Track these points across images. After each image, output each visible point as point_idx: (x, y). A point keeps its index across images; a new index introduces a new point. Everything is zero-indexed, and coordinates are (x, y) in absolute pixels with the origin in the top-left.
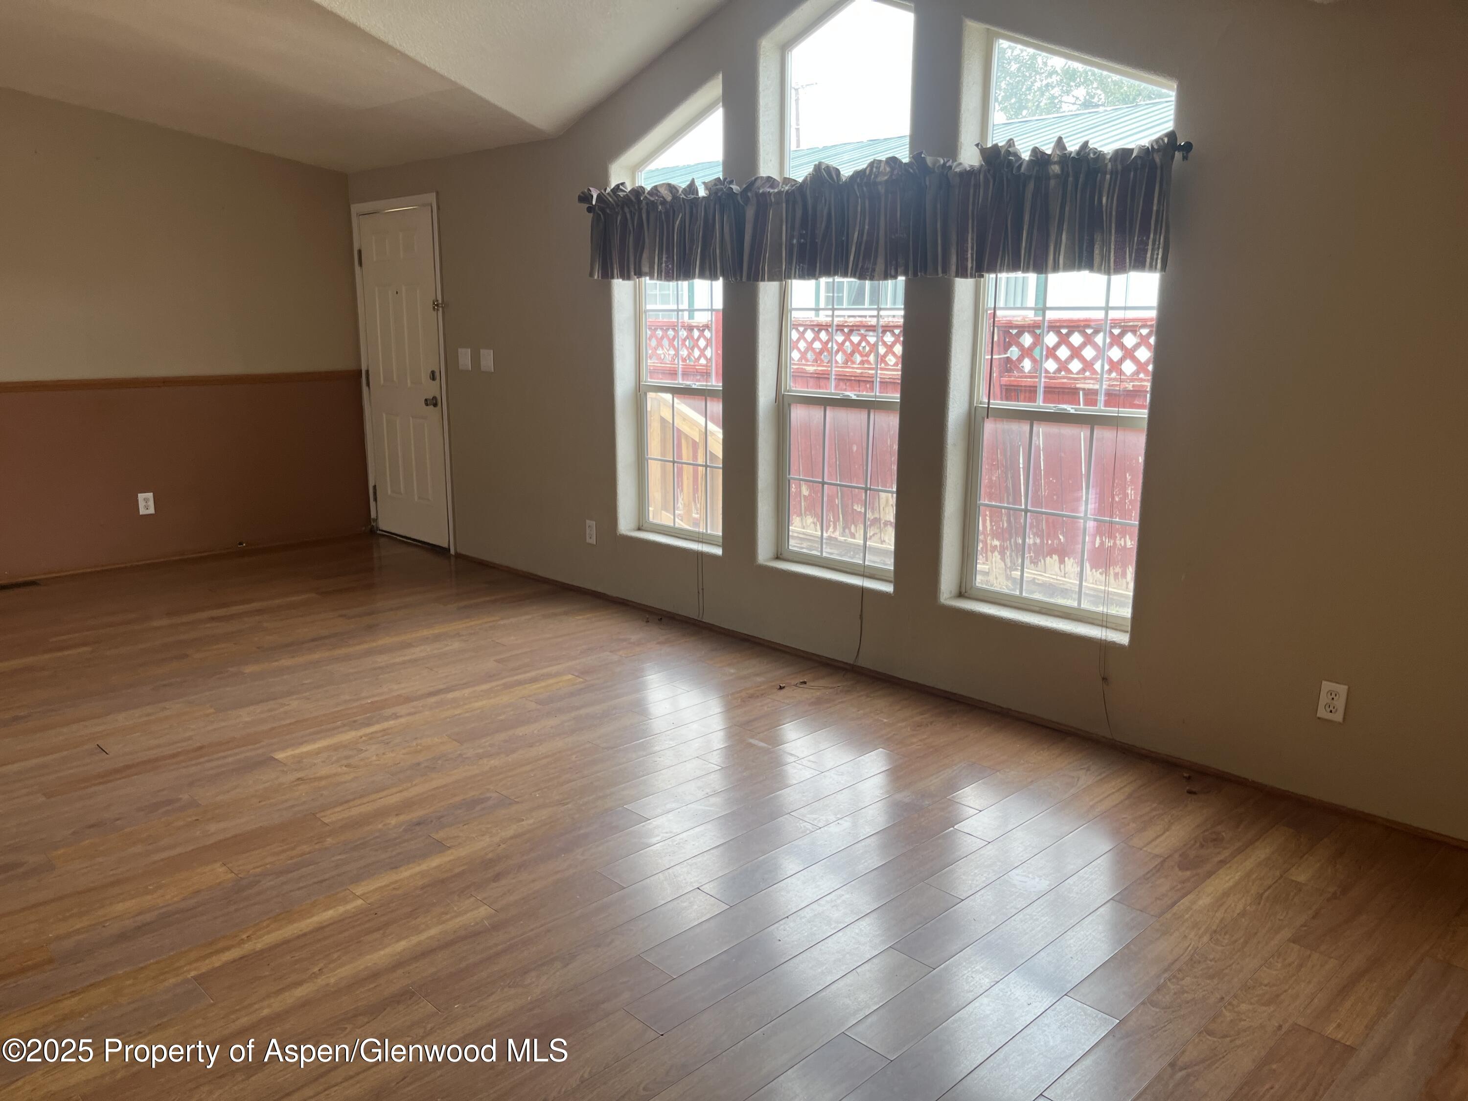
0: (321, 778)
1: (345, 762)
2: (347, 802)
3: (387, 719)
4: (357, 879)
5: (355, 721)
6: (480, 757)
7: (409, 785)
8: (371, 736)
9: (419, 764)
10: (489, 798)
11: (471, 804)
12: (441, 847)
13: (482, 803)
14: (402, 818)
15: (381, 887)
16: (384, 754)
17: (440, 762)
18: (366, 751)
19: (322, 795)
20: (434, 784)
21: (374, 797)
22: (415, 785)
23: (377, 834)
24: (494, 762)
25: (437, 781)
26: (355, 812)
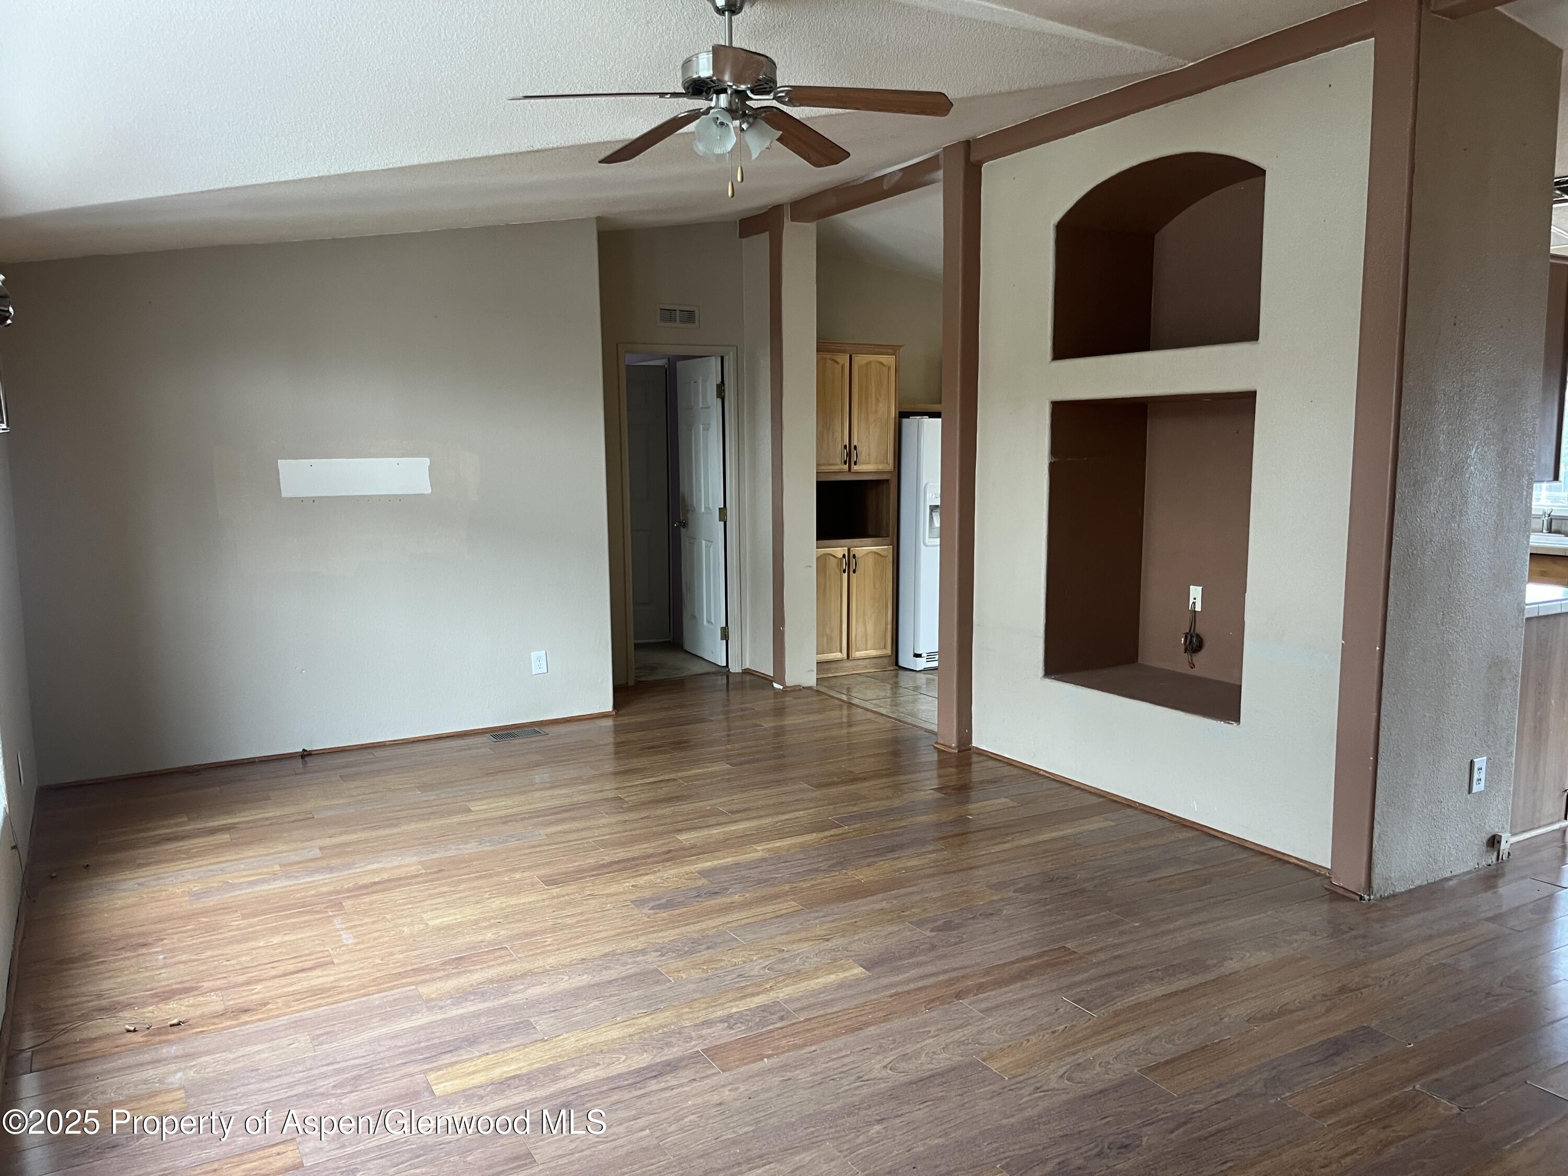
0: (807, 940)
1: (786, 955)
2: (777, 917)
3: (740, 1018)
4: (763, 860)
5: (782, 1019)
6: (643, 952)
7: (720, 928)
8: (759, 988)
9: (708, 948)
10: (652, 908)
11: (669, 905)
12: (703, 873)
13: (659, 905)
14: (728, 900)
15: (746, 854)
16: (745, 962)
17: (687, 949)
18: (765, 967)
19: (801, 924)
20: (697, 927)
21: (754, 919)
22: (714, 927)
23: (750, 889)
24: (632, 944)
25: (692, 930)
26: (770, 908)
